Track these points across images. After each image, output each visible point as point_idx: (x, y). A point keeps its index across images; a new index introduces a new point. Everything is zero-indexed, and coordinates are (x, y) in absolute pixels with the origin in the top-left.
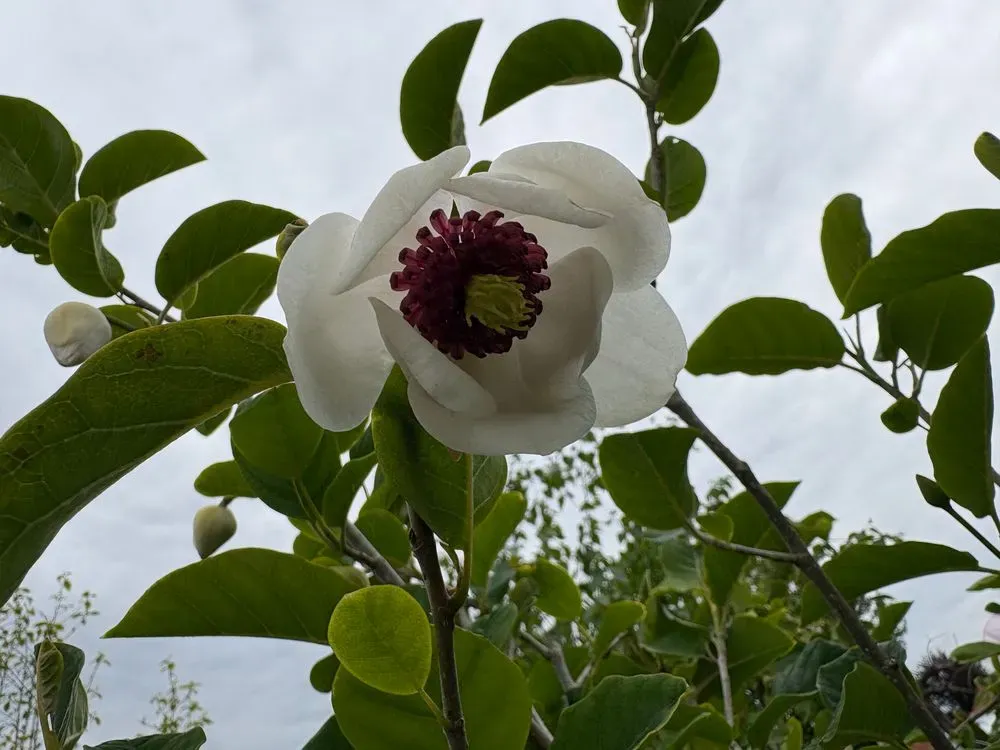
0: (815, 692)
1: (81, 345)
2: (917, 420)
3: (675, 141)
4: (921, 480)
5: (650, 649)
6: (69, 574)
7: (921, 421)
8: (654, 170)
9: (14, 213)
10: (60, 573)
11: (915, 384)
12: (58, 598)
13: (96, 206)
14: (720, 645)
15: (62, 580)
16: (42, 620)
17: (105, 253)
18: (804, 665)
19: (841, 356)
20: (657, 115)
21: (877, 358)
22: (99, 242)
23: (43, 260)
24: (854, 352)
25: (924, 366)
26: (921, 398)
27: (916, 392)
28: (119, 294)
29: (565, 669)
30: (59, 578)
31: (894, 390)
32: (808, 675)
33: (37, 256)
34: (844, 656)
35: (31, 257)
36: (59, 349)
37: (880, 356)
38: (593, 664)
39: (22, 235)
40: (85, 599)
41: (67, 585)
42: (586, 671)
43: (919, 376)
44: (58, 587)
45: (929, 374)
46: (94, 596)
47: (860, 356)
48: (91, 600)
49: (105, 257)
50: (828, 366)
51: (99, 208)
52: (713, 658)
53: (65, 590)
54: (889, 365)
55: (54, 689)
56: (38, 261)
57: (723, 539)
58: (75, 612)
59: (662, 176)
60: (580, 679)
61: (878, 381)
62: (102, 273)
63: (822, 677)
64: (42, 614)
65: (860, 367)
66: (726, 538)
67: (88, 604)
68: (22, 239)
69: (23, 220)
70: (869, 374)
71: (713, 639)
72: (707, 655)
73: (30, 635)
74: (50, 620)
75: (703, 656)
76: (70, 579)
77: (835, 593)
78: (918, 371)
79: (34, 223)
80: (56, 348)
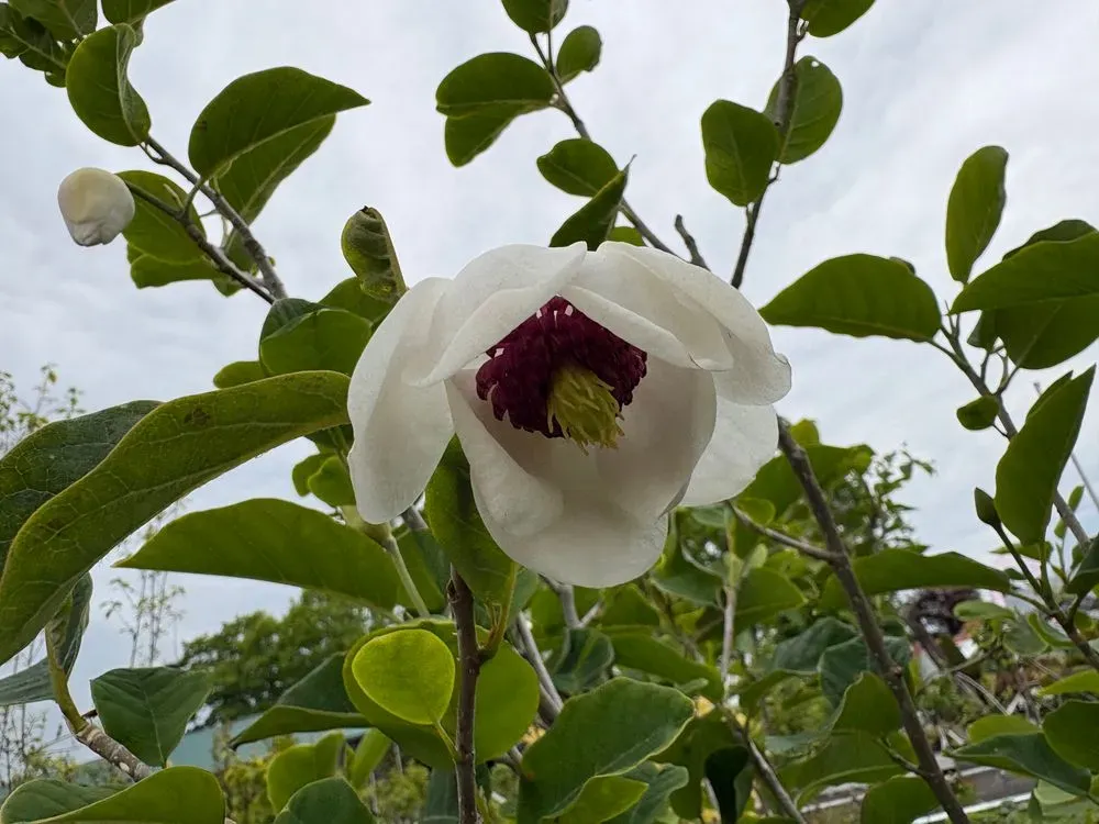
0: (814, 672)
1: (101, 226)
2: (993, 419)
3: (815, 64)
4: (980, 494)
5: (661, 588)
6: (54, 365)
7: (998, 421)
8: (782, 94)
9: (24, 17)
10: (45, 364)
11: (1003, 380)
12: (43, 390)
13: (123, 36)
14: (731, 595)
15: (47, 372)
16: (25, 411)
17: (131, 92)
18: (811, 641)
19: (934, 333)
20: (801, 22)
21: (971, 342)
22: (125, 77)
23: (55, 80)
24: (949, 330)
25: (1019, 361)
26: (1004, 395)
27: (1001, 390)
28: (143, 144)
29: (573, 608)
30: (44, 368)
31: (979, 382)
32: (811, 652)
33: (49, 74)
34: (853, 641)
35: (41, 74)
36: (76, 227)
37: (976, 340)
38: (602, 606)
39: (30, 47)
40: (70, 395)
41: (52, 377)
42: (593, 612)
43: (1010, 372)
44: (42, 378)
45: (1022, 370)
46: (81, 393)
47: (953, 338)
48: (77, 396)
49: (129, 96)
50: (917, 340)
51: (127, 36)
52: (720, 606)
53: (49, 383)
54: (982, 352)
55: (63, 623)
56: (49, 80)
57: (761, 523)
58: (60, 407)
59: (789, 105)
60: (586, 619)
61: (965, 367)
62: (125, 117)
63: (826, 660)
64: (24, 404)
65: (951, 349)
66: (763, 522)
67: (74, 401)
68: (31, 50)
69: (34, 28)
70: (959, 359)
71: (726, 588)
72: (716, 603)
73: (11, 422)
74: (32, 412)
75: (711, 603)
76: (56, 371)
77: (860, 597)
78: (1011, 366)
79: (47, 34)
80: (71, 223)
